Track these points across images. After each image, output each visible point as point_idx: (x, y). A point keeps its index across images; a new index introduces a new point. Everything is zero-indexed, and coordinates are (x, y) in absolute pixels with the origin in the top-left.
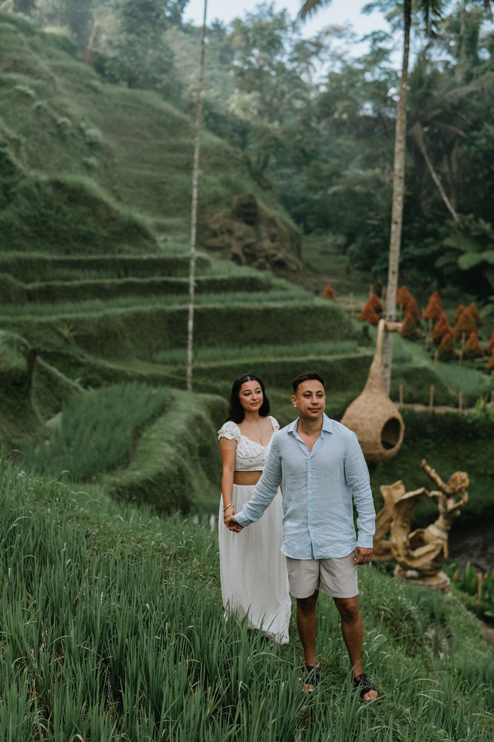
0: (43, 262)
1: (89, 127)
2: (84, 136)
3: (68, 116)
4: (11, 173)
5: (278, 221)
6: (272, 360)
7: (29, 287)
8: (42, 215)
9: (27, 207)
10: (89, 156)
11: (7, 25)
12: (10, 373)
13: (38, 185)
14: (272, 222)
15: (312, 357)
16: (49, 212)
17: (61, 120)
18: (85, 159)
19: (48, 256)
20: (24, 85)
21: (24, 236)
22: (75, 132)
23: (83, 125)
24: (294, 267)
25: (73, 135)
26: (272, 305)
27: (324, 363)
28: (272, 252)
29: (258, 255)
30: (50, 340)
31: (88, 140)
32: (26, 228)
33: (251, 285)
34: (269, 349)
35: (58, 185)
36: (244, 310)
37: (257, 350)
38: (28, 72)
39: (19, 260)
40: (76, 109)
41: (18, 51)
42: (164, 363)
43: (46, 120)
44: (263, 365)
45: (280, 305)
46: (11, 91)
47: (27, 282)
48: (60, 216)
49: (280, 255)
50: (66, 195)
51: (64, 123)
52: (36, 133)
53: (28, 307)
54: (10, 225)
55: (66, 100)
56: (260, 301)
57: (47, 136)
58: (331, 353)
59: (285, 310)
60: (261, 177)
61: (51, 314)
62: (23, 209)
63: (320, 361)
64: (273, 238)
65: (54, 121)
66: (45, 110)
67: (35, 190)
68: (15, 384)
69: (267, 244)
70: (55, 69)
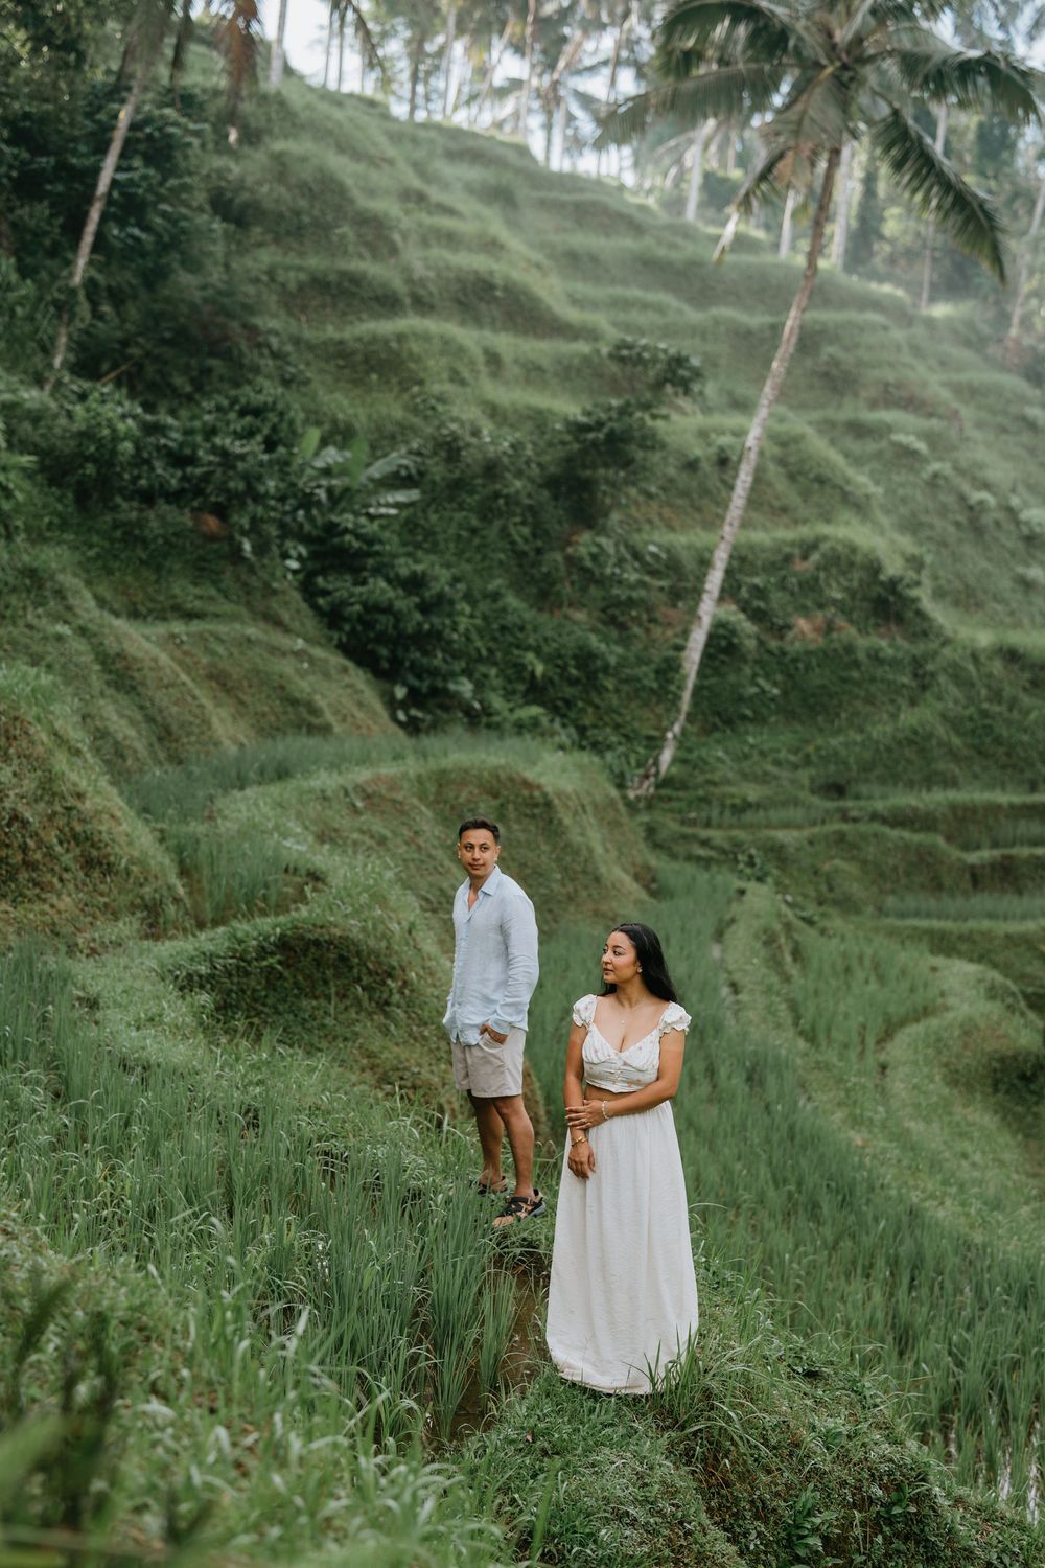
0: (994, 809)
1: (1026, 505)
2: (1018, 523)
3: (986, 486)
4: (925, 634)
7: (973, 858)
8: (984, 714)
9: (956, 702)
10: (1028, 565)
11: (873, 317)
12: (1015, 1058)
13: (975, 657)
16: (996, 708)
17: (976, 496)
18: (1020, 569)
19: (1003, 798)
20: (907, 433)
21: (954, 755)
22: (1001, 516)
23: (1015, 501)
25: (997, 524)
30: (1029, 970)
31: (1025, 531)
32: (957, 741)
35: (1012, 656)
38: (912, 403)
39: (953, 807)
40: (1000, 472)
41: (891, 365)
43: (950, 499)
46: (884, 444)
47: (966, 847)
48: (1015, 715)
50: (1027, 675)
51: (981, 502)
52: (932, 527)
53: (982, 901)
54: (930, 736)
55: (981, 454)
57: (952, 529)
61: (1024, 917)
62: (951, 705)
65: (962, 498)
66: (946, 478)
67: (971, 668)
68: (1023, 1077)
70: (959, 390)
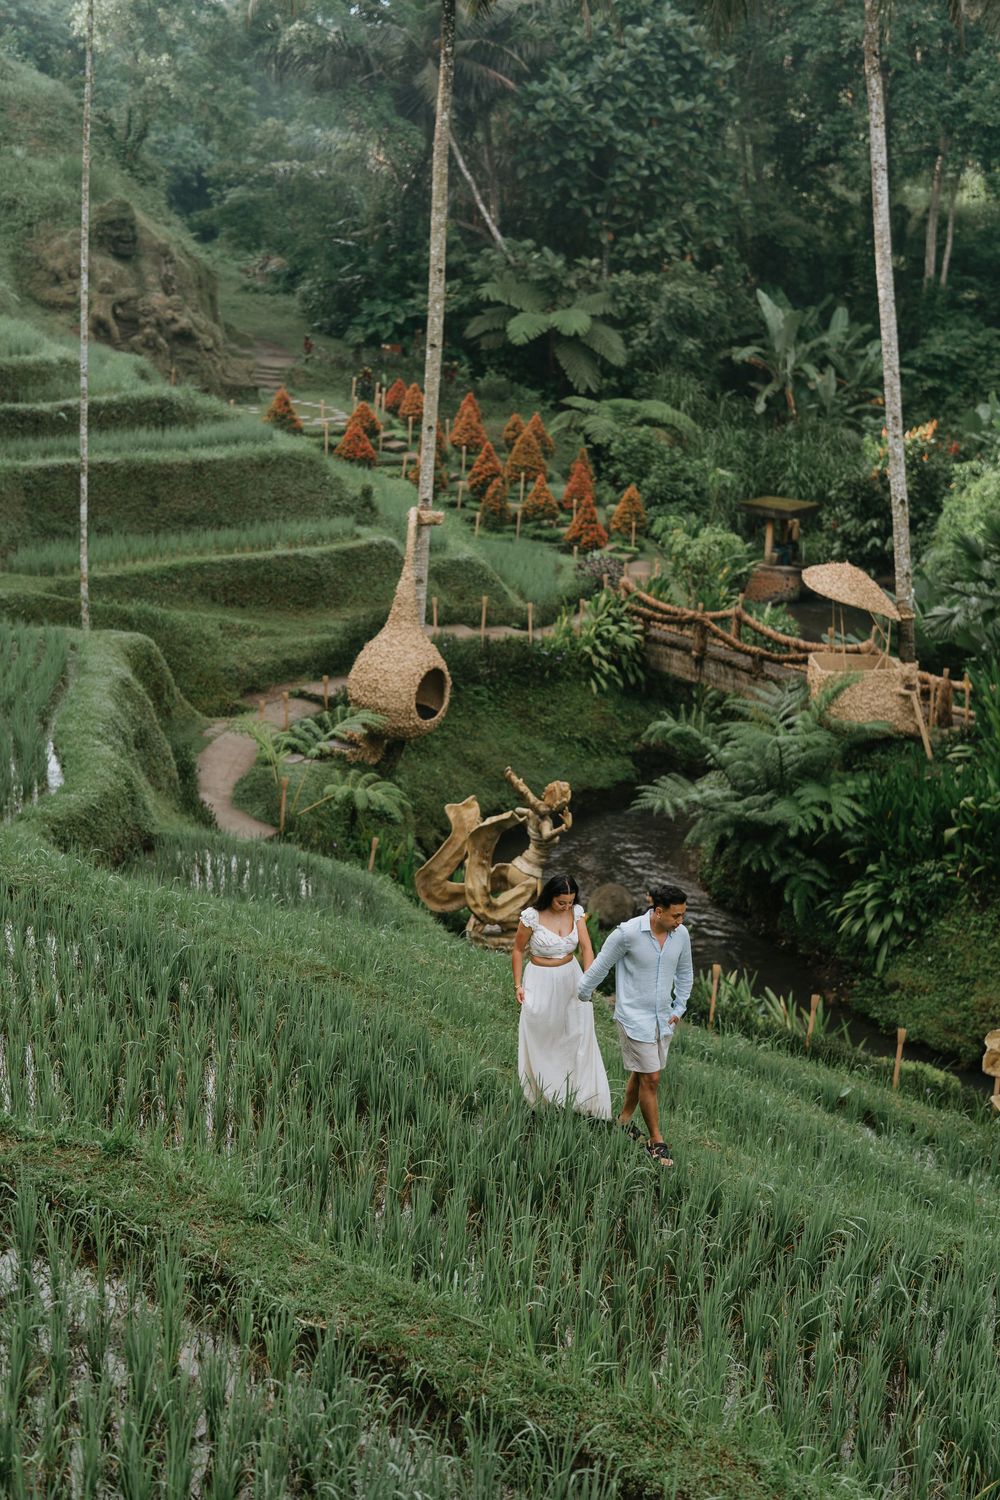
5: (174, 249)
6: (216, 558)
14: (164, 254)
15: (281, 550)
24: (210, 343)
26: (205, 454)
27: (304, 560)
28: (169, 314)
29: (142, 320)
33: (161, 414)
34: (210, 536)
36: (158, 465)
37: (187, 540)
42: (31, 571)
44: (200, 567)
45: (218, 454)
49: (184, 322)
56: (184, 447)
58: (313, 542)
59: (228, 463)
60: (136, 157)
63: (296, 556)
64: (167, 287)
69: (157, 298)
